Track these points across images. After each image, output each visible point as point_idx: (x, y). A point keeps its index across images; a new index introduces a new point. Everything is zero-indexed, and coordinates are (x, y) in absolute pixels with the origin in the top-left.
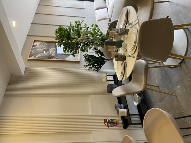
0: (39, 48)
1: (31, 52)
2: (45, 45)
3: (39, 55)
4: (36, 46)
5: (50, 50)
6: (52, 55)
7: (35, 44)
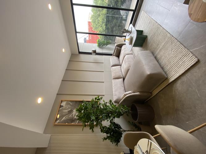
0: (65, 109)
3: (64, 118)
4: (63, 106)
5: (74, 111)
6: (75, 117)
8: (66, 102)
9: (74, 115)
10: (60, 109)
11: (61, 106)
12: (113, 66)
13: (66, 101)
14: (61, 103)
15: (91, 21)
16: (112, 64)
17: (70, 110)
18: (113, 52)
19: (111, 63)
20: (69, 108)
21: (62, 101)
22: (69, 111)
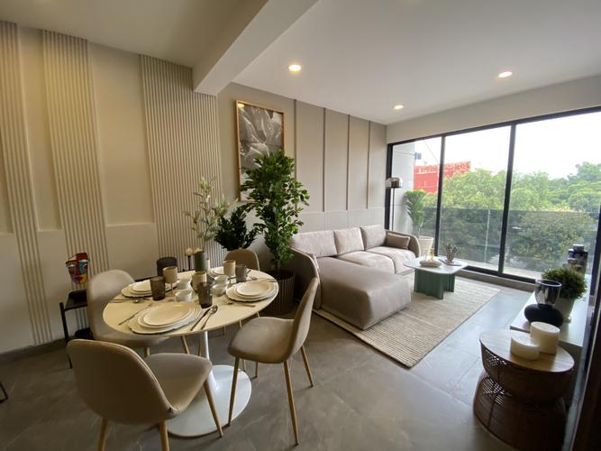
0: (266, 123)
1: (255, 107)
2: (275, 135)
3: (249, 123)
4: (271, 117)
5: (264, 145)
6: (252, 148)
7: (275, 115)
8: (280, 123)
9: (255, 144)
10: (266, 112)
11: (271, 112)
12: (363, 232)
13: (283, 123)
14: (279, 113)
15: (472, 170)
16: (367, 228)
17: (265, 134)
18: (394, 231)
19: (369, 227)
20: (268, 132)
21: (282, 114)
22: (262, 132)
